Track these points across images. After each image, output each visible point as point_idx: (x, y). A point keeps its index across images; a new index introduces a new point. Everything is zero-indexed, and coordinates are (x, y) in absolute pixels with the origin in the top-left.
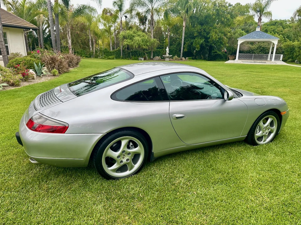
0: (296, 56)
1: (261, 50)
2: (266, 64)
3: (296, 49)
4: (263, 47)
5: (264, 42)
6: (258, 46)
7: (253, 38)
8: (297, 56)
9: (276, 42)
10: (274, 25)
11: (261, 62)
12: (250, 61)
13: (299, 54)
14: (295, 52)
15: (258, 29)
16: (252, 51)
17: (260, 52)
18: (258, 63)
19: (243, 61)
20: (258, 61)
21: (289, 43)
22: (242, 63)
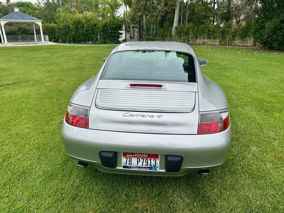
0: (57, 36)
1: (23, 32)
2: (39, 45)
3: (57, 30)
4: (23, 29)
5: (22, 23)
6: (18, 28)
7: (16, 19)
8: (59, 37)
9: (40, 24)
10: (21, 6)
11: (33, 43)
12: (18, 43)
13: (61, 34)
14: (56, 32)
15: (17, 10)
16: (14, 32)
17: (22, 33)
18: (30, 44)
19: (14, 43)
20: (30, 43)
21: (47, 24)
22: (14, 46)
